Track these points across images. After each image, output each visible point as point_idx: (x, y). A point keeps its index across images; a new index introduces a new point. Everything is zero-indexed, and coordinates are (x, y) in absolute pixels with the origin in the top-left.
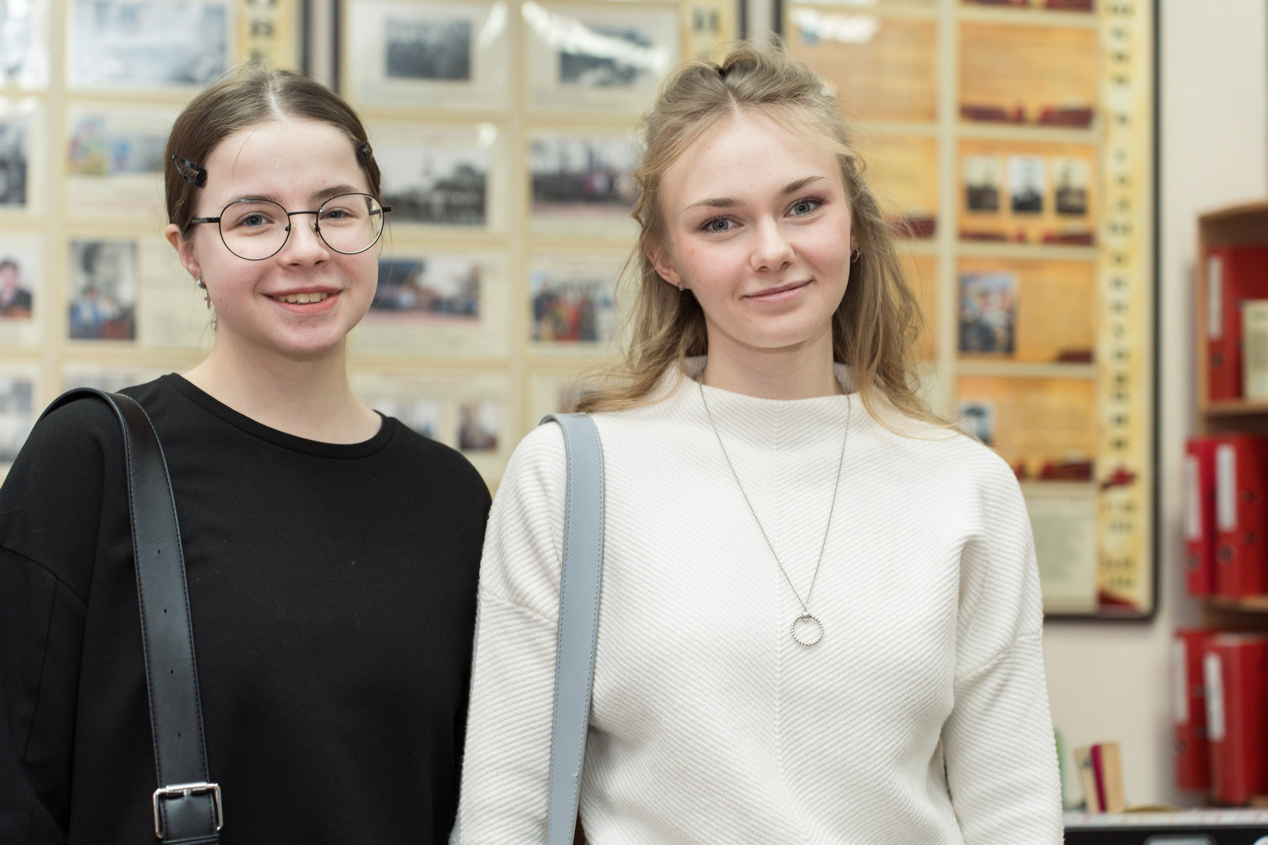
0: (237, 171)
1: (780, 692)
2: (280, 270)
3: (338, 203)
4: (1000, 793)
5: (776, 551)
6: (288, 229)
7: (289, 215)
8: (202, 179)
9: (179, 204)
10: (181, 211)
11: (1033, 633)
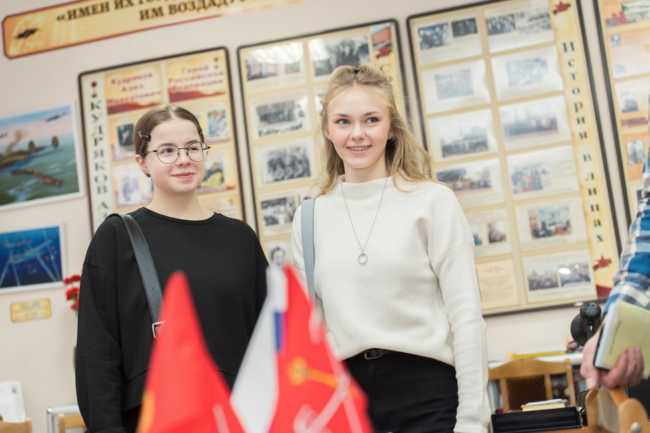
0: (162, 135)
1: (355, 279)
2: (176, 167)
3: (194, 145)
4: (454, 303)
5: (356, 233)
6: (178, 154)
7: (179, 149)
8: (149, 139)
9: (141, 147)
10: (142, 149)
11: (460, 246)
